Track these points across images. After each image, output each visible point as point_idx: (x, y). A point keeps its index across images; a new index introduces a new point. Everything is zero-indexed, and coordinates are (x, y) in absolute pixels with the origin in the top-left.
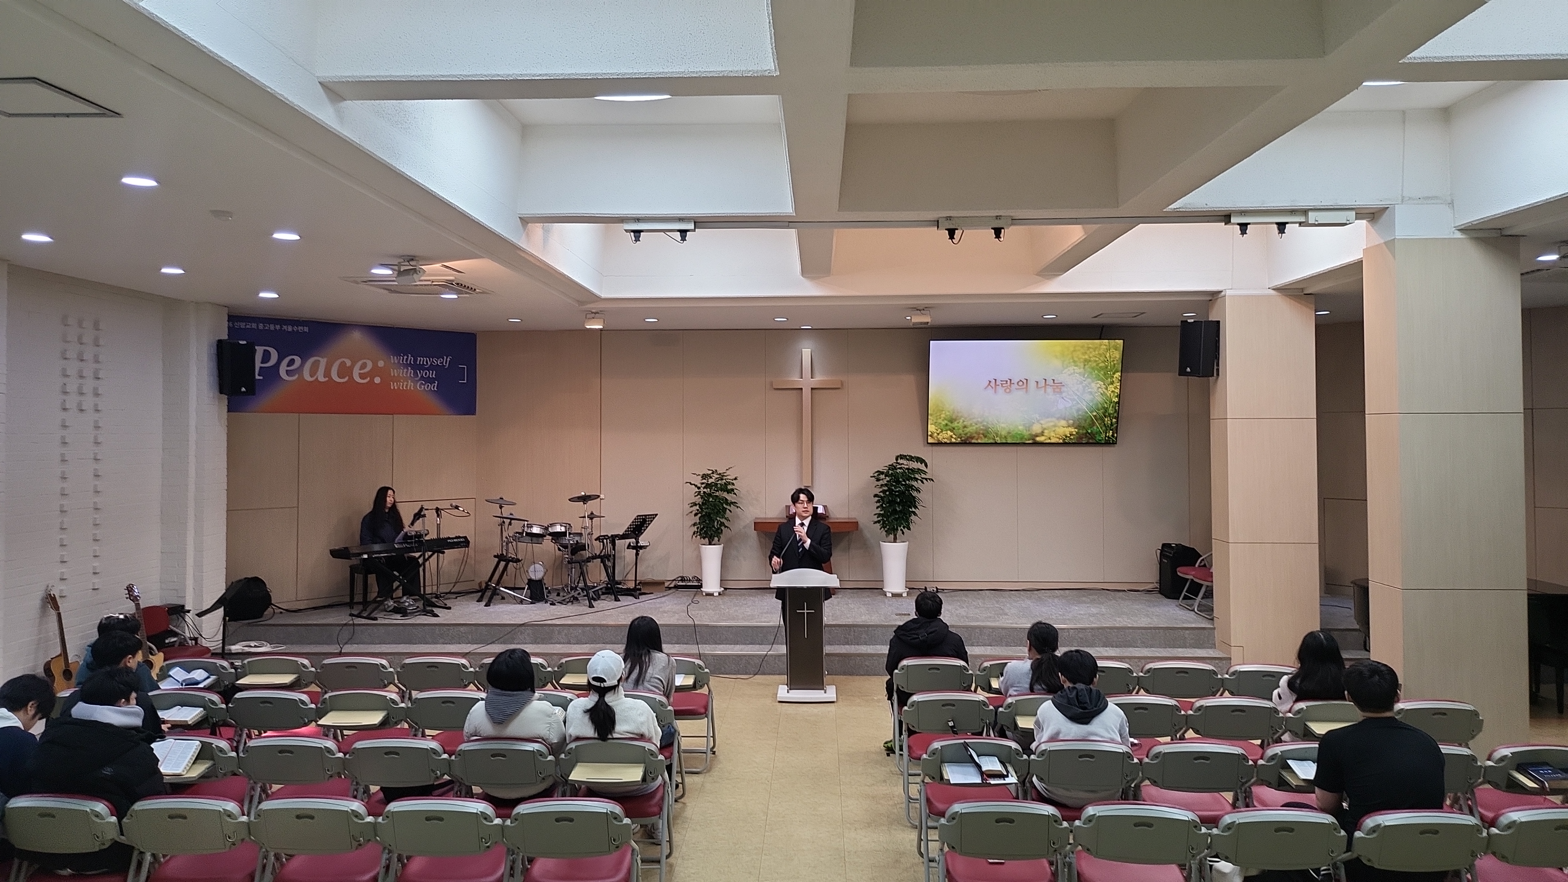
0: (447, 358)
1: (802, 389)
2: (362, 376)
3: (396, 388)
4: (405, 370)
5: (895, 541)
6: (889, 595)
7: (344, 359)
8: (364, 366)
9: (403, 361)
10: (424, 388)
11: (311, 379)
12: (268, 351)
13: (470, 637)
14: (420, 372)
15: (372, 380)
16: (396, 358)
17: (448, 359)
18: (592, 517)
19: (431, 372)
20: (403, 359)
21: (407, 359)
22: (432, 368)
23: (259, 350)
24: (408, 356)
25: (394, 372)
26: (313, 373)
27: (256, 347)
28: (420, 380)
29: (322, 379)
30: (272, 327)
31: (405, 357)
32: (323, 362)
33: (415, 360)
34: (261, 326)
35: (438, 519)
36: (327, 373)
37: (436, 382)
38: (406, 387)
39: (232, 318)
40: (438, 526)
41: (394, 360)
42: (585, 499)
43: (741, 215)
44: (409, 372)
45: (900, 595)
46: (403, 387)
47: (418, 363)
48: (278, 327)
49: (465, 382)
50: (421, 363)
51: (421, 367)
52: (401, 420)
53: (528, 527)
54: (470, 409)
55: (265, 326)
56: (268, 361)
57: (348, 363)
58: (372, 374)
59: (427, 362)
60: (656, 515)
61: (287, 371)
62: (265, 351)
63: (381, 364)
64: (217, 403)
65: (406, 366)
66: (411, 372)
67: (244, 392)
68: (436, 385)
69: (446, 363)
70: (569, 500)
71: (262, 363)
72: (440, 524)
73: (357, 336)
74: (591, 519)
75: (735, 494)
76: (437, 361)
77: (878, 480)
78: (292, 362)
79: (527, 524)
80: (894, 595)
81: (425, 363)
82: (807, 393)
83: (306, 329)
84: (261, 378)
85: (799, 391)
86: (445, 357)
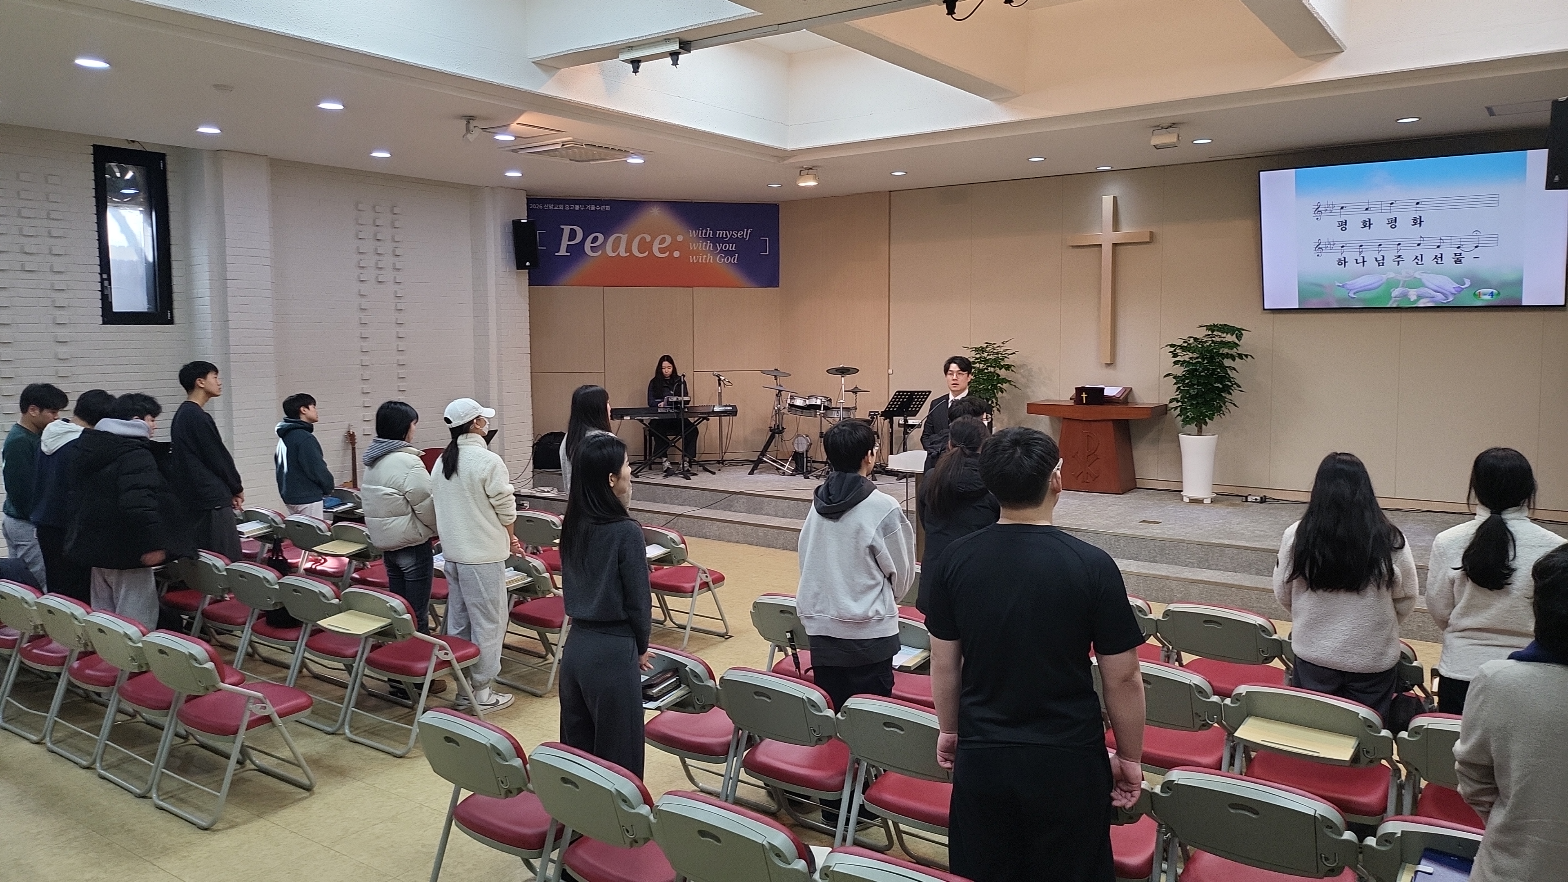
0: (747, 231)
1: (1101, 245)
2: (661, 251)
3: (695, 261)
4: (704, 244)
5: (1200, 433)
6: (1186, 500)
7: (642, 235)
8: (663, 241)
9: (701, 235)
10: (724, 260)
11: (613, 255)
12: (574, 229)
13: (698, 500)
14: (720, 246)
15: (671, 254)
16: (694, 231)
17: (749, 232)
18: (855, 391)
19: (731, 245)
20: (702, 233)
21: (706, 235)
22: (731, 241)
23: (567, 229)
24: (707, 230)
25: (693, 246)
26: (615, 248)
27: (562, 227)
28: (719, 253)
29: (623, 254)
30: (577, 207)
31: (704, 231)
32: (624, 238)
33: (714, 234)
34: (567, 207)
35: (719, 388)
36: (628, 249)
37: (737, 255)
38: (705, 260)
39: (531, 200)
40: (720, 394)
41: (693, 234)
42: (843, 371)
43: (712, 24)
44: (708, 245)
45: (1200, 501)
46: (702, 260)
47: (717, 236)
48: (582, 207)
49: (767, 254)
50: (721, 236)
51: (721, 240)
52: (701, 293)
53: (791, 399)
54: (772, 280)
55: (570, 207)
56: (574, 240)
57: (648, 238)
58: (670, 249)
59: (726, 235)
60: (930, 392)
61: (591, 247)
62: (571, 229)
63: (680, 238)
64: (515, 277)
65: (706, 239)
66: (710, 245)
67: (528, 266)
68: (736, 257)
69: (746, 235)
70: (827, 371)
71: (569, 241)
72: (721, 392)
73: (655, 212)
74: (855, 393)
75: (1012, 371)
76: (737, 234)
77: (1175, 356)
78: (595, 239)
79: (791, 396)
80: (1193, 501)
81: (724, 236)
82: (1107, 250)
83: (608, 208)
84: (569, 254)
85: (1096, 249)
86: (746, 230)
